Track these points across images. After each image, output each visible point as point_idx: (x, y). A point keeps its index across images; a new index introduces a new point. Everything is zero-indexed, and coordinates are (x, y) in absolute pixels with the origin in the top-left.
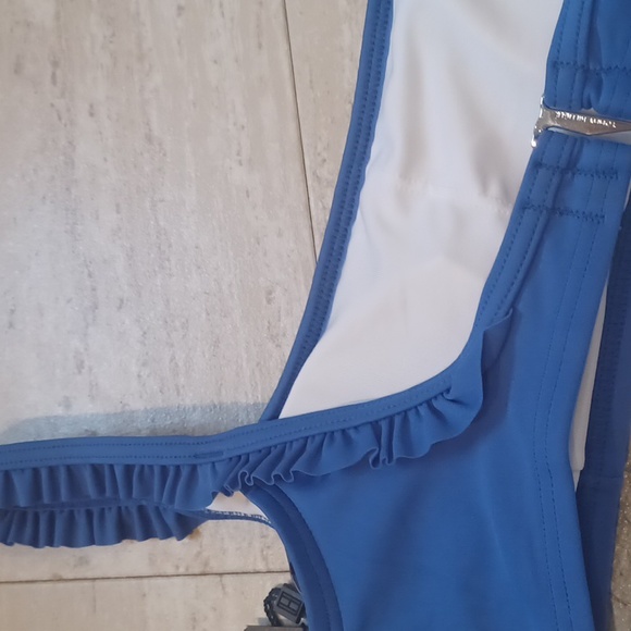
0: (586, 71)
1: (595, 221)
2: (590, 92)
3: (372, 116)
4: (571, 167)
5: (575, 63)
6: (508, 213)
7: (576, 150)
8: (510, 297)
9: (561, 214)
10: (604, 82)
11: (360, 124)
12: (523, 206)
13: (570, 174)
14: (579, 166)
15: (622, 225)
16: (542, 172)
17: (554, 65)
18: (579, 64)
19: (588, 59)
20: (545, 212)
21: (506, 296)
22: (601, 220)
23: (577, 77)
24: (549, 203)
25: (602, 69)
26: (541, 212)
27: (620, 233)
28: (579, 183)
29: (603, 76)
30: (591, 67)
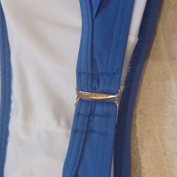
0: (93, 75)
1: (105, 135)
2: (95, 84)
3: (10, 92)
4: (92, 113)
5: (88, 72)
6: (70, 132)
7: (93, 107)
8: (75, 170)
9: (91, 132)
10: (100, 78)
11: (5, 97)
12: (75, 131)
13: (92, 117)
14: (95, 113)
15: (116, 130)
16: (80, 117)
17: (79, 73)
18: (89, 72)
19: (92, 70)
20: (84, 133)
21: (73, 171)
22: (107, 135)
23: (89, 79)
24: (85, 129)
25: (99, 73)
26: (83, 133)
27: (116, 133)
28: (96, 119)
29: (100, 76)
30: (95, 73)
